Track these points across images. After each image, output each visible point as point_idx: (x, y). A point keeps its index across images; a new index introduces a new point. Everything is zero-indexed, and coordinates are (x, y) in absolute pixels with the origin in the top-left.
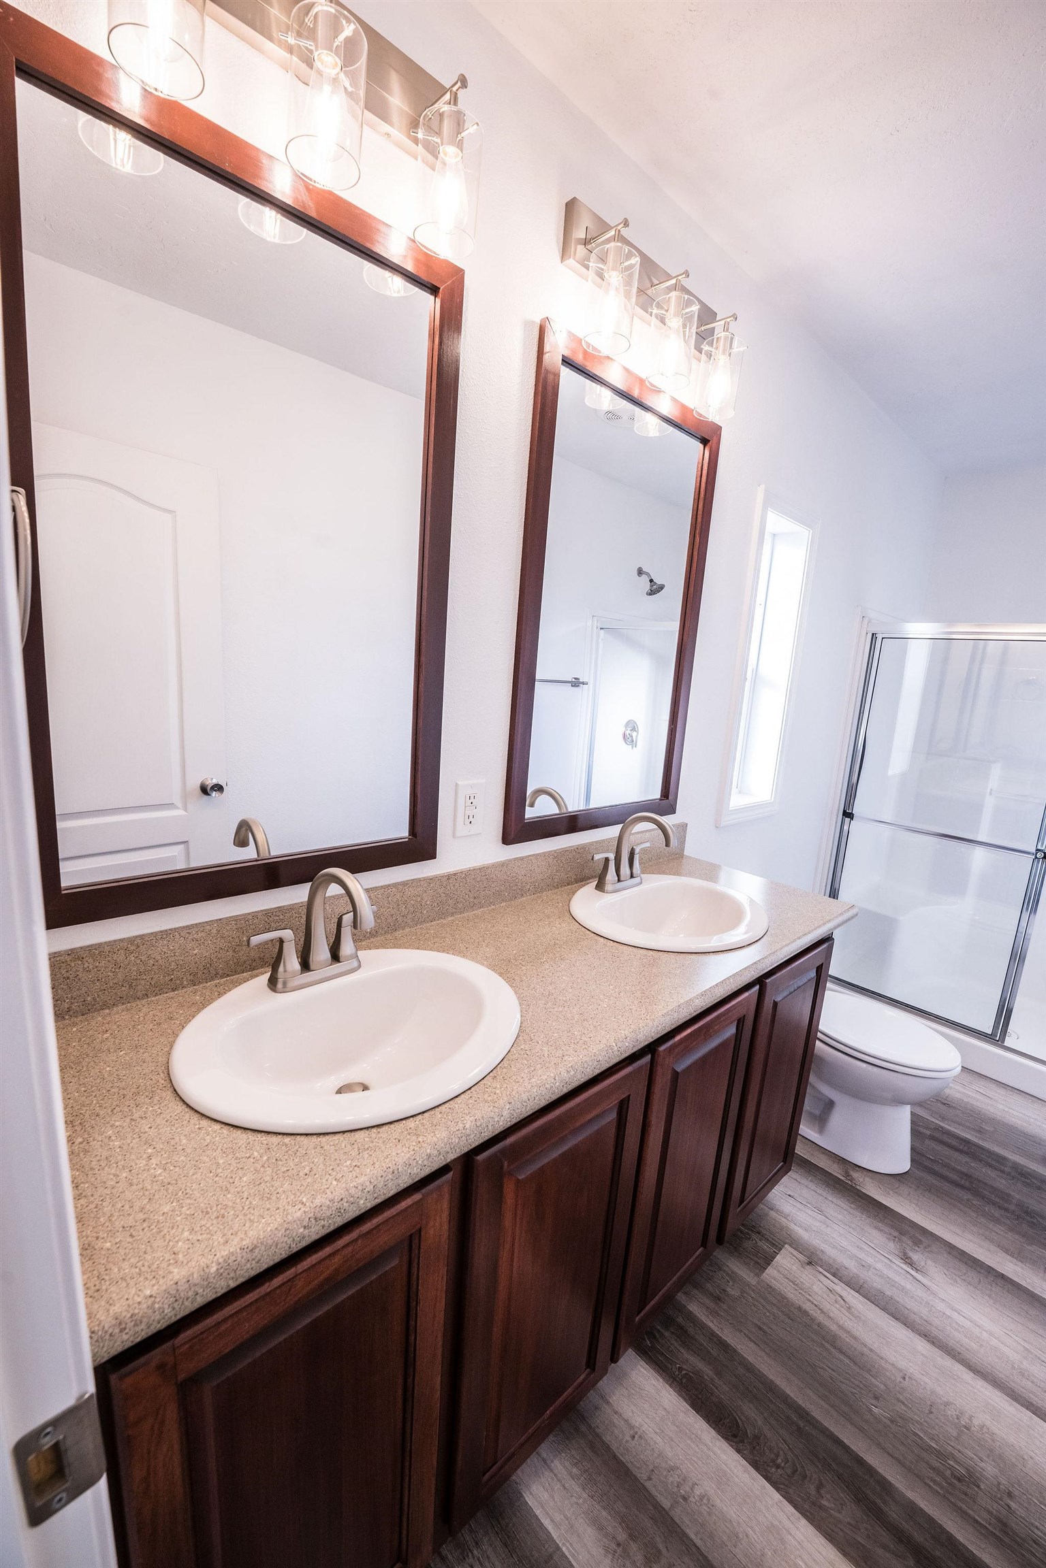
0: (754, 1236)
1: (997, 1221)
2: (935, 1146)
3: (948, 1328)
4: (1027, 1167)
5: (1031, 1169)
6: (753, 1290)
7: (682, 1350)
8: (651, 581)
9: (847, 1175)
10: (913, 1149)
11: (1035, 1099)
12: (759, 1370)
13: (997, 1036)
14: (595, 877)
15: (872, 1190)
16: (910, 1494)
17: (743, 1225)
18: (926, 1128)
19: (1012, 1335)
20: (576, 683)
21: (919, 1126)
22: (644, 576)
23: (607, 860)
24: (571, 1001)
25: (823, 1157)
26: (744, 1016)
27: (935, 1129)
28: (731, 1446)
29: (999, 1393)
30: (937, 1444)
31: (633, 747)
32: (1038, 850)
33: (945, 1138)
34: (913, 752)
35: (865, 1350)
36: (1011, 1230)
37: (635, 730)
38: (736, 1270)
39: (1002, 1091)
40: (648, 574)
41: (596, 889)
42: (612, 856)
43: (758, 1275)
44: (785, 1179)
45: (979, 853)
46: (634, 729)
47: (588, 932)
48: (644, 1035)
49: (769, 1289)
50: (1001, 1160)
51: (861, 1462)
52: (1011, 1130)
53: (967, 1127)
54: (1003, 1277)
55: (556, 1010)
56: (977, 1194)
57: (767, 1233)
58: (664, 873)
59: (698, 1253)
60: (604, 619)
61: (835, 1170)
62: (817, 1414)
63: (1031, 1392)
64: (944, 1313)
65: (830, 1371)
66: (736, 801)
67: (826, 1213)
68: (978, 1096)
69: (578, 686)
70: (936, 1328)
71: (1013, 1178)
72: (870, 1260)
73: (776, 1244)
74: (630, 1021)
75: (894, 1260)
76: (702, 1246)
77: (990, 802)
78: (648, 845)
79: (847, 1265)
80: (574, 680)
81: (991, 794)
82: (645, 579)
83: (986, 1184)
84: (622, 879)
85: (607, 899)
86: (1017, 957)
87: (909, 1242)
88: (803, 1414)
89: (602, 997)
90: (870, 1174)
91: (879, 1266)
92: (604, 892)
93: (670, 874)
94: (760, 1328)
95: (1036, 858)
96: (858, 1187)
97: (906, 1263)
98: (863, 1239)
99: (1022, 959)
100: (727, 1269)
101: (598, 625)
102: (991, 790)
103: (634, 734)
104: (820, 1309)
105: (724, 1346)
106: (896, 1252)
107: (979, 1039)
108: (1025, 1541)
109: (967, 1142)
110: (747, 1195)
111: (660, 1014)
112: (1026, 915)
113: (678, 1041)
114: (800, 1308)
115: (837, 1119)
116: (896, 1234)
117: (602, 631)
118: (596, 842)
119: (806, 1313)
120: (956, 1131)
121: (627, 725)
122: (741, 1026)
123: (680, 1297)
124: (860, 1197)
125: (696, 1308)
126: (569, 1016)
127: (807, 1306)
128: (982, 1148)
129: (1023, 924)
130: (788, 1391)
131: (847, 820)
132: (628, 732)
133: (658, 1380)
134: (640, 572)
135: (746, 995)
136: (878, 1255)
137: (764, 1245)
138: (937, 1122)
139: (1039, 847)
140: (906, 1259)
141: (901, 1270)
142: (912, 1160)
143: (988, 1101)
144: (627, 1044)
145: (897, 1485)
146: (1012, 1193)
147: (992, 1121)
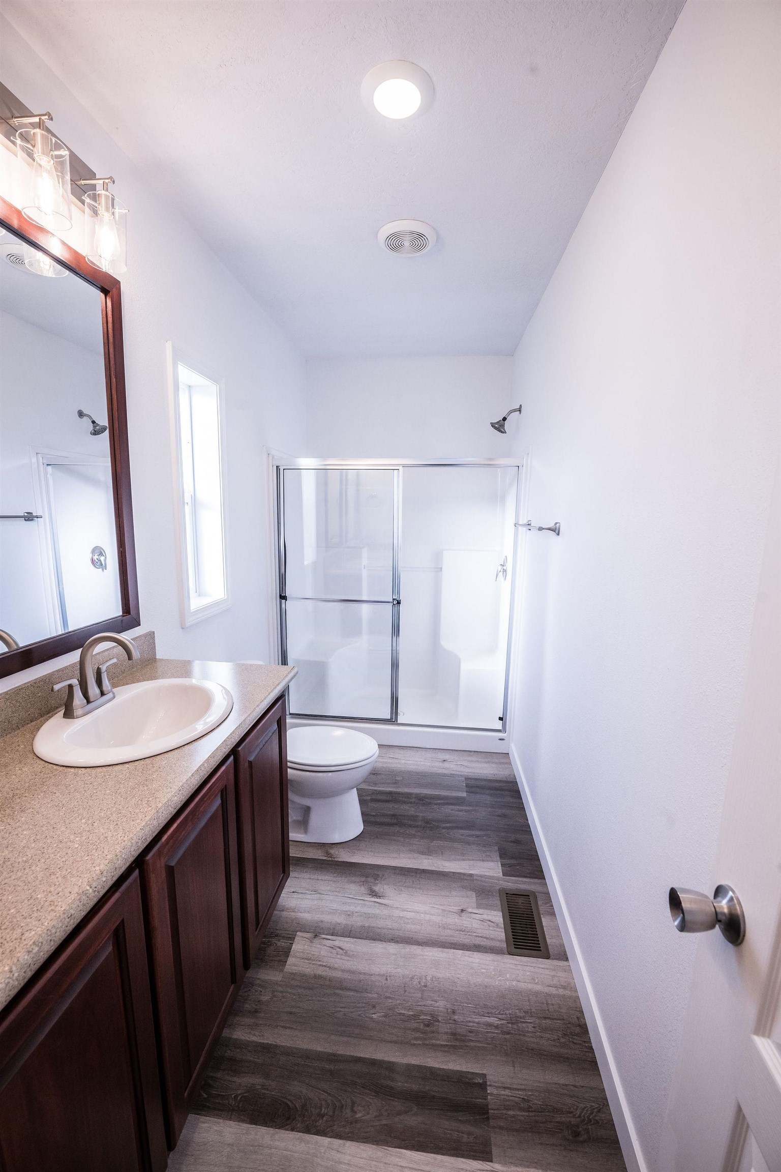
0: (274, 940)
1: (414, 836)
2: (374, 805)
3: (403, 925)
4: (422, 794)
5: (423, 794)
6: (280, 986)
7: (235, 1079)
8: (93, 422)
9: (328, 854)
10: (363, 814)
11: (418, 749)
12: (296, 1048)
13: (392, 720)
14: (60, 706)
15: (345, 856)
16: (405, 1061)
17: (265, 937)
18: (367, 795)
19: (435, 906)
20: (29, 517)
21: (363, 796)
22: (85, 418)
23: (70, 687)
24: (34, 857)
25: (310, 849)
26: (226, 786)
27: (372, 794)
28: (287, 1130)
29: (436, 949)
30: (413, 1011)
31: (103, 570)
32: (394, 599)
33: (379, 797)
34: (317, 547)
35: (362, 977)
36: (423, 838)
37: (103, 555)
38: (267, 978)
39: (402, 752)
40: (89, 416)
41: (64, 717)
42: (75, 682)
43: (282, 971)
44: (289, 882)
45: (365, 607)
46: (101, 554)
47: (55, 767)
48: (124, 858)
49: (293, 975)
50: (409, 795)
51: (373, 1063)
52: (410, 774)
53: (388, 783)
54: (424, 871)
55: (13, 878)
56: (401, 825)
57: (283, 932)
58: (139, 681)
59: (231, 990)
60: (50, 456)
61: (319, 855)
62: (341, 1051)
63: (451, 936)
64: (399, 917)
65: (342, 1010)
66: (196, 603)
67: (319, 891)
68: (390, 761)
69: (32, 520)
70: (397, 930)
71: (417, 804)
72: (352, 908)
73: (291, 936)
74: (106, 852)
75: (366, 899)
76: (232, 983)
77: (365, 574)
78: (115, 660)
79: (339, 921)
80: (26, 514)
81: (364, 568)
82: (86, 421)
83: (404, 816)
84: (91, 700)
85: (76, 725)
86: (395, 665)
87: (372, 880)
88: (333, 1058)
89: (72, 837)
90: (342, 845)
91: (358, 909)
92: (74, 718)
93: (144, 680)
94: (291, 1013)
95: (394, 604)
96: (336, 859)
97: (373, 896)
98: (346, 895)
99: (397, 666)
100: (258, 982)
101: (45, 461)
102: (364, 566)
103: (102, 558)
104: (329, 967)
105: (267, 1049)
106: (366, 893)
107: (384, 724)
108: (466, 1036)
109: (390, 793)
110: (260, 918)
111: (138, 829)
112: (394, 639)
113: (165, 841)
114: (315, 976)
115: (314, 818)
116: (363, 879)
117: (50, 468)
118: (57, 671)
119: (320, 977)
120: (383, 789)
121: (94, 551)
122: (225, 793)
123: (226, 1033)
124: (338, 865)
125: (240, 1034)
126: (31, 878)
127: (320, 971)
128: (398, 793)
129: (394, 644)
130: (319, 1049)
131: (283, 601)
132: (96, 557)
133: (219, 1123)
134: (81, 414)
135: (223, 768)
136: (356, 901)
137: (282, 943)
138: (373, 788)
139: (394, 598)
140: (374, 894)
141: (371, 903)
142: (364, 821)
143: (396, 761)
144: (104, 879)
145: (397, 1061)
146: (418, 814)
147: (402, 773)
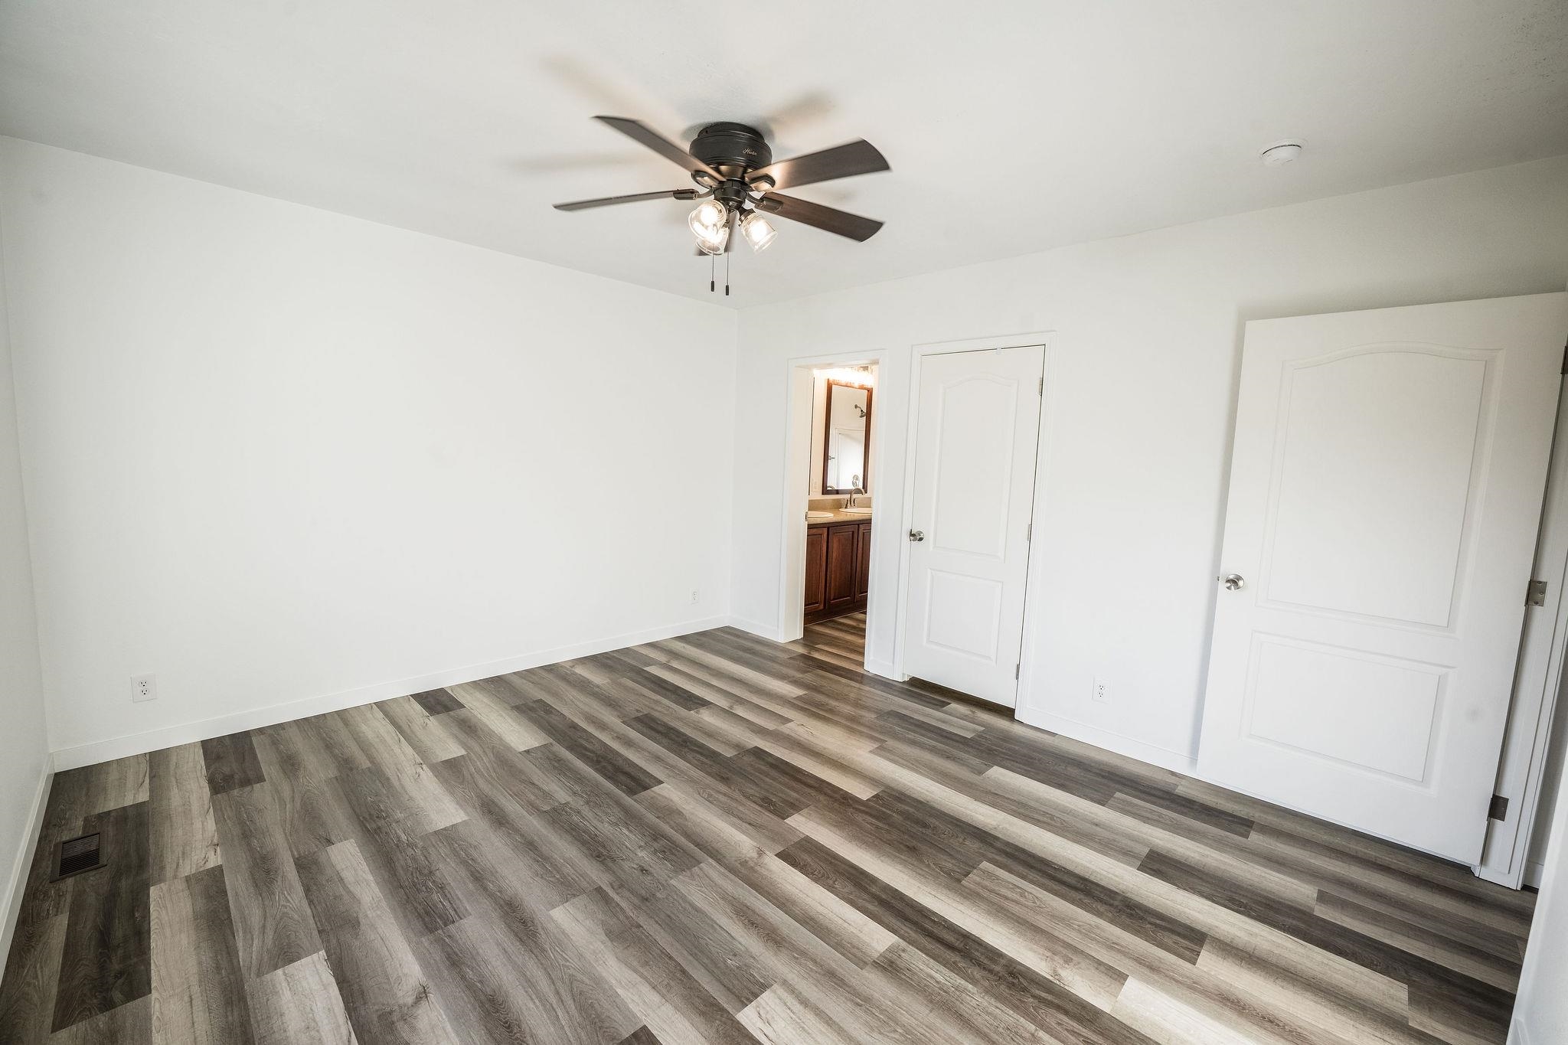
134: (856, 407)
